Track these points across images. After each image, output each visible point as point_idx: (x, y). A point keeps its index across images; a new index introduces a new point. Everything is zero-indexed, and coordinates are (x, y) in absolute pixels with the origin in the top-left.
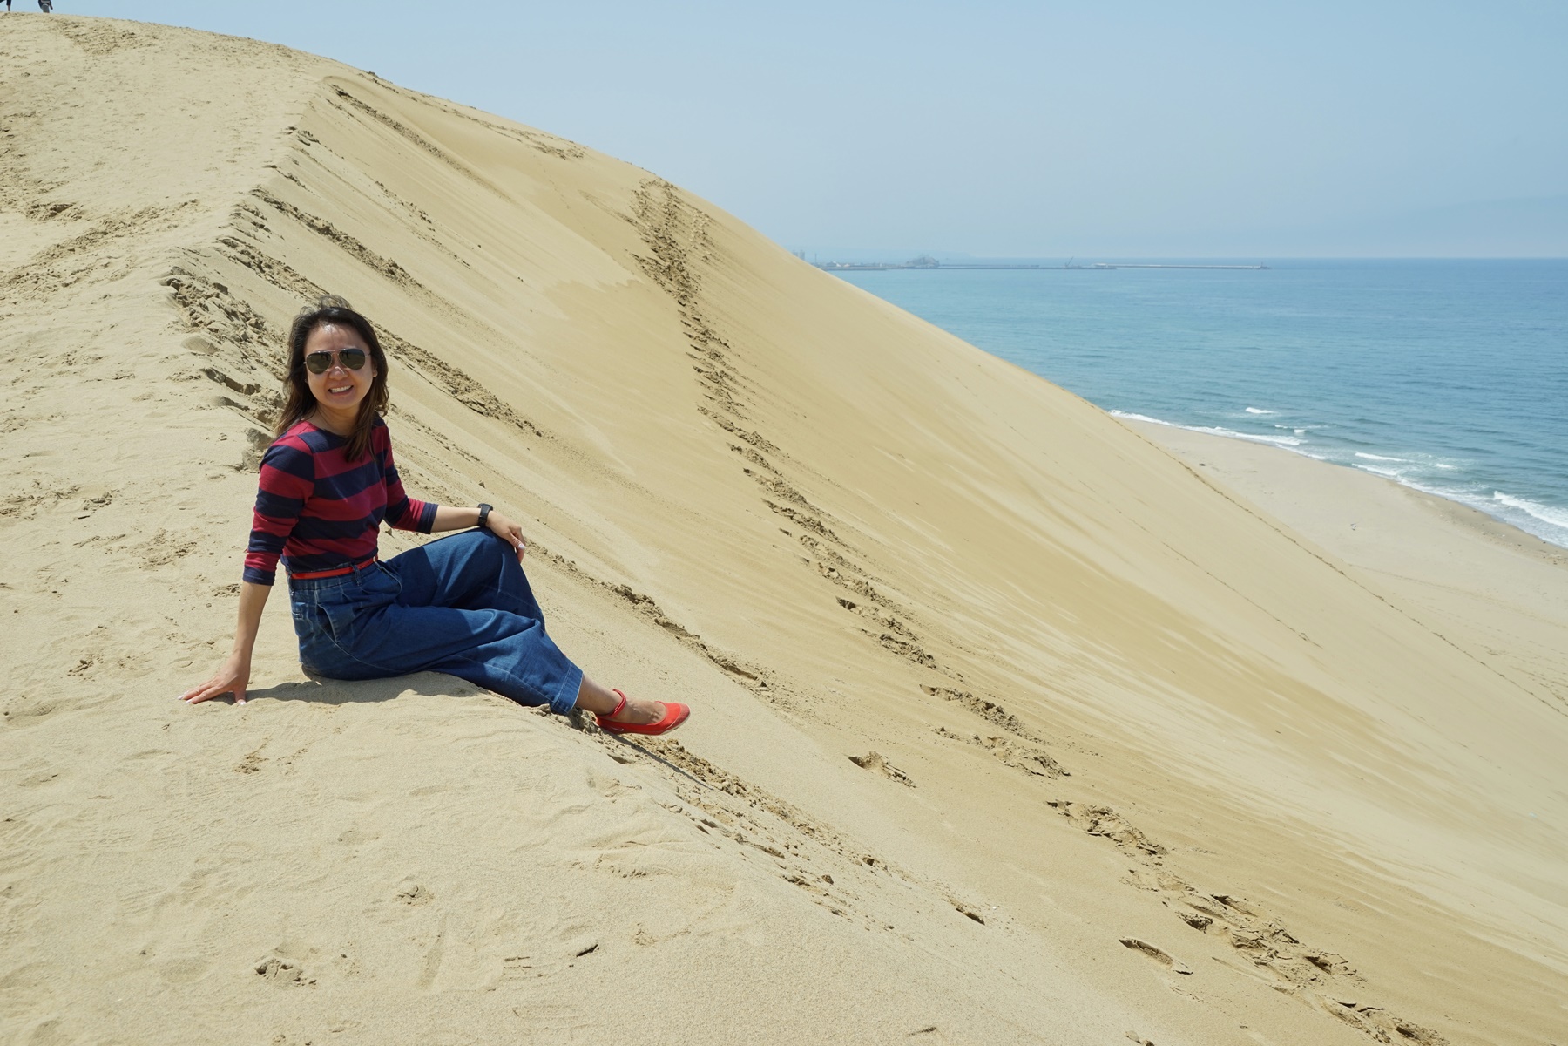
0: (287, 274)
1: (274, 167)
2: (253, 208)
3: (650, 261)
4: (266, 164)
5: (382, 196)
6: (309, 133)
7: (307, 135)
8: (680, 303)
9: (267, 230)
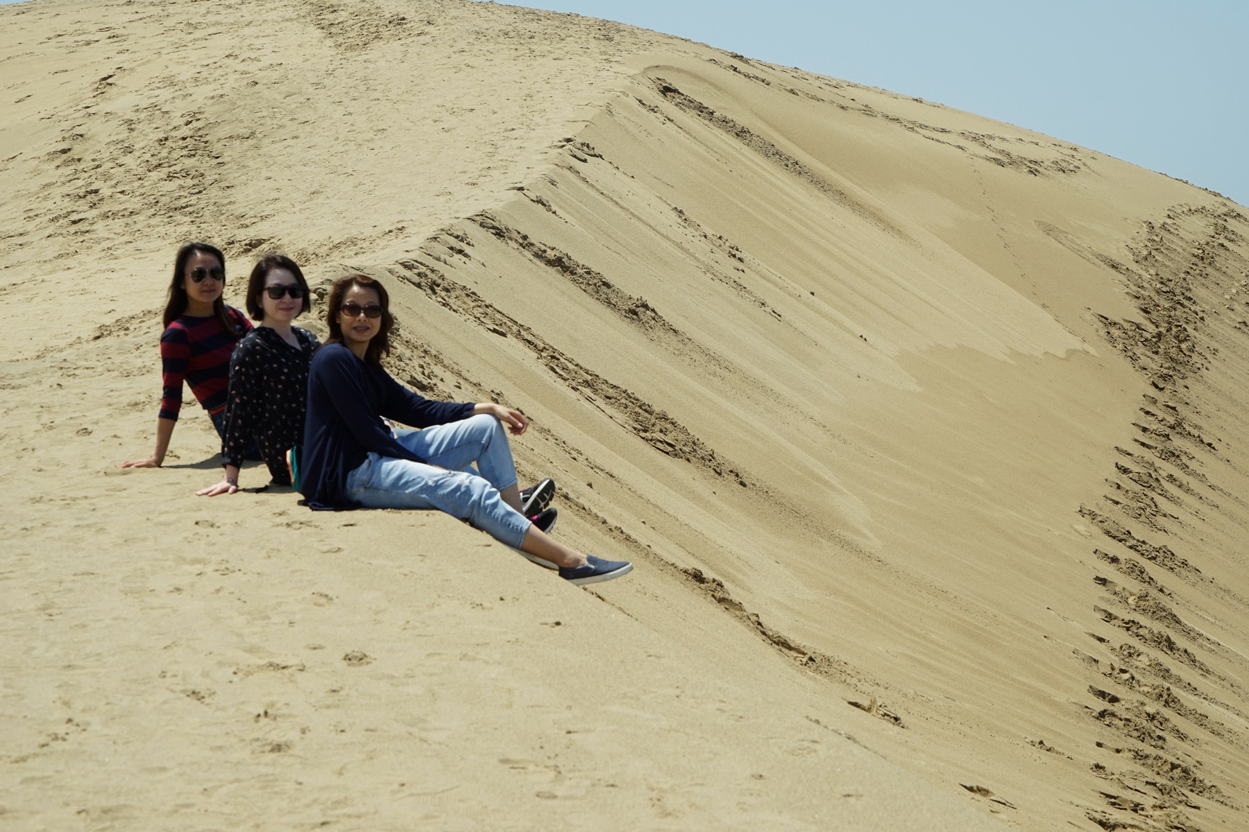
0: (468, 300)
1: (521, 189)
2: (460, 233)
3: (1126, 326)
4: (512, 185)
5: (675, 227)
6: (588, 146)
7: (585, 148)
8: (1156, 387)
9: (466, 255)
